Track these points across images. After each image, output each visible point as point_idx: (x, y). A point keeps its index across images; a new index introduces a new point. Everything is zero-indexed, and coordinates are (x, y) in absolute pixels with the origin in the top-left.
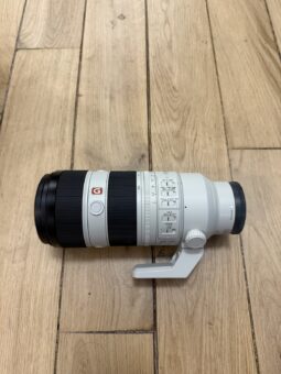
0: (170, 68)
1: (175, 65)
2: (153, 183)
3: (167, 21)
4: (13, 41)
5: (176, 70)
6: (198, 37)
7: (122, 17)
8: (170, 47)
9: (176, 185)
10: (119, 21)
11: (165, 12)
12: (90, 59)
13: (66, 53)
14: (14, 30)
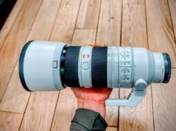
0: (130, 37)
1: (131, 36)
3: (130, 19)
4: (74, 26)
5: (131, 38)
6: (141, 25)
7: (113, 18)
8: (130, 29)
10: (112, 20)
11: (129, 16)
12: (100, 33)
13: (92, 31)
14: (74, 22)
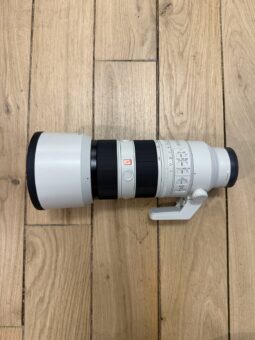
2: (170, 155)
9: (188, 157)
